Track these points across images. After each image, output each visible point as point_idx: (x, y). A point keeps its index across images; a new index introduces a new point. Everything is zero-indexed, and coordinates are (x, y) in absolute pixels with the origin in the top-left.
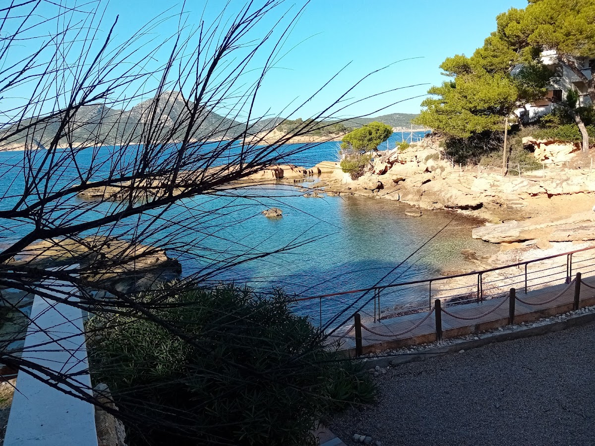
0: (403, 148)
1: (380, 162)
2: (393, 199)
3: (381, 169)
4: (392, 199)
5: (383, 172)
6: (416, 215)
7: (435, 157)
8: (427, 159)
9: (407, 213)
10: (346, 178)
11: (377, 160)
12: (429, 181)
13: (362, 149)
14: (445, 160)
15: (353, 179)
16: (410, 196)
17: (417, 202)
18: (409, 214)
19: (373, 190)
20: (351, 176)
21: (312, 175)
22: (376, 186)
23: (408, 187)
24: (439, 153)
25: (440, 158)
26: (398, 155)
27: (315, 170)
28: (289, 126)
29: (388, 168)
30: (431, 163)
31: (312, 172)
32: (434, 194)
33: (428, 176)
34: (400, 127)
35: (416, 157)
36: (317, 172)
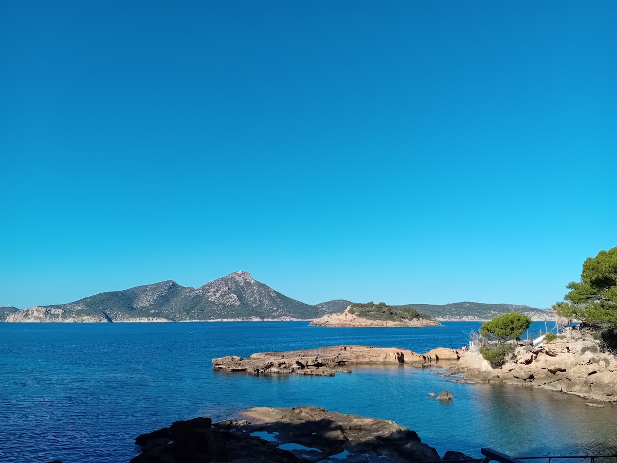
0: (550, 339)
1: (525, 351)
2: (556, 390)
3: (527, 359)
4: (554, 389)
5: (528, 362)
6: (599, 406)
7: (593, 349)
8: (584, 350)
9: (588, 404)
10: (485, 365)
11: (521, 349)
12: (595, 372)
13: (504, 337)
14: (606, 352)
15: (493, 367)
16: (577, 388)
17: (587, 394)
18: (591, 405)
19: (525, 380)
20: (490, 364)
21: (431, 361)
22: (528, 376)
23: (573, 378)
24: (597, 346)
25: (598, 351)
26: (545, 345)
27: (433, 357)
28: (361, 309)
29: (534, 358)
30: (589, 355)
31: (431, 358)
32: (607, 385)
33: (591, 368)
34: (472, 316)
35: (568, 348)
36: (436, 358)
